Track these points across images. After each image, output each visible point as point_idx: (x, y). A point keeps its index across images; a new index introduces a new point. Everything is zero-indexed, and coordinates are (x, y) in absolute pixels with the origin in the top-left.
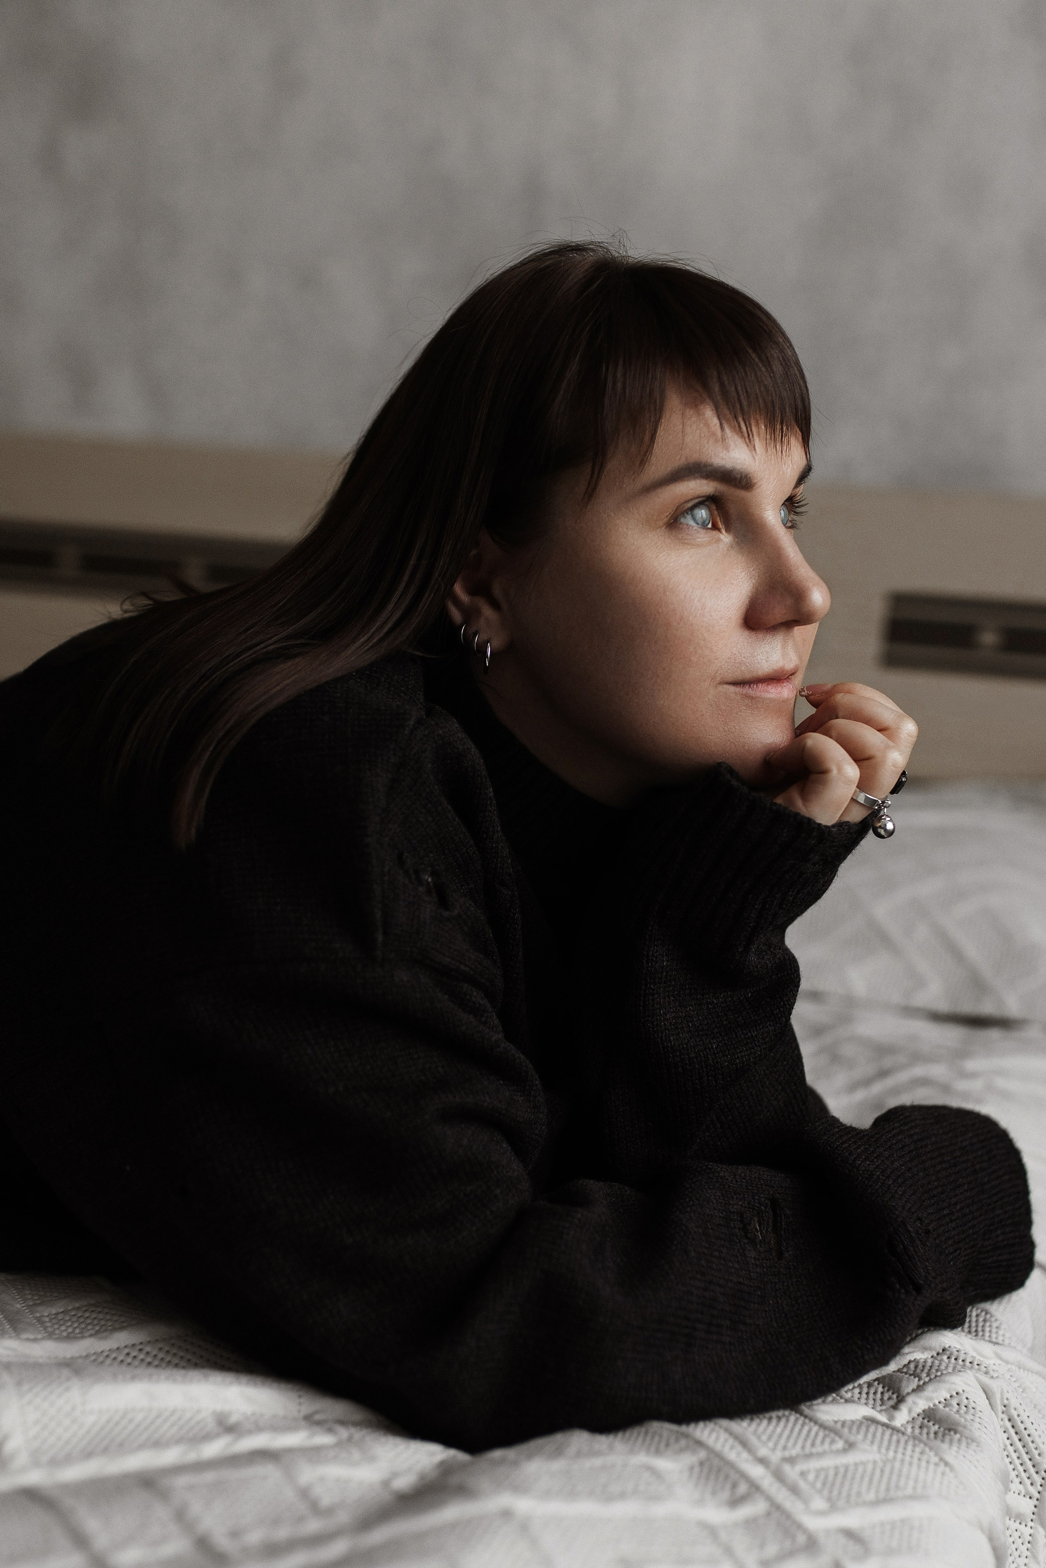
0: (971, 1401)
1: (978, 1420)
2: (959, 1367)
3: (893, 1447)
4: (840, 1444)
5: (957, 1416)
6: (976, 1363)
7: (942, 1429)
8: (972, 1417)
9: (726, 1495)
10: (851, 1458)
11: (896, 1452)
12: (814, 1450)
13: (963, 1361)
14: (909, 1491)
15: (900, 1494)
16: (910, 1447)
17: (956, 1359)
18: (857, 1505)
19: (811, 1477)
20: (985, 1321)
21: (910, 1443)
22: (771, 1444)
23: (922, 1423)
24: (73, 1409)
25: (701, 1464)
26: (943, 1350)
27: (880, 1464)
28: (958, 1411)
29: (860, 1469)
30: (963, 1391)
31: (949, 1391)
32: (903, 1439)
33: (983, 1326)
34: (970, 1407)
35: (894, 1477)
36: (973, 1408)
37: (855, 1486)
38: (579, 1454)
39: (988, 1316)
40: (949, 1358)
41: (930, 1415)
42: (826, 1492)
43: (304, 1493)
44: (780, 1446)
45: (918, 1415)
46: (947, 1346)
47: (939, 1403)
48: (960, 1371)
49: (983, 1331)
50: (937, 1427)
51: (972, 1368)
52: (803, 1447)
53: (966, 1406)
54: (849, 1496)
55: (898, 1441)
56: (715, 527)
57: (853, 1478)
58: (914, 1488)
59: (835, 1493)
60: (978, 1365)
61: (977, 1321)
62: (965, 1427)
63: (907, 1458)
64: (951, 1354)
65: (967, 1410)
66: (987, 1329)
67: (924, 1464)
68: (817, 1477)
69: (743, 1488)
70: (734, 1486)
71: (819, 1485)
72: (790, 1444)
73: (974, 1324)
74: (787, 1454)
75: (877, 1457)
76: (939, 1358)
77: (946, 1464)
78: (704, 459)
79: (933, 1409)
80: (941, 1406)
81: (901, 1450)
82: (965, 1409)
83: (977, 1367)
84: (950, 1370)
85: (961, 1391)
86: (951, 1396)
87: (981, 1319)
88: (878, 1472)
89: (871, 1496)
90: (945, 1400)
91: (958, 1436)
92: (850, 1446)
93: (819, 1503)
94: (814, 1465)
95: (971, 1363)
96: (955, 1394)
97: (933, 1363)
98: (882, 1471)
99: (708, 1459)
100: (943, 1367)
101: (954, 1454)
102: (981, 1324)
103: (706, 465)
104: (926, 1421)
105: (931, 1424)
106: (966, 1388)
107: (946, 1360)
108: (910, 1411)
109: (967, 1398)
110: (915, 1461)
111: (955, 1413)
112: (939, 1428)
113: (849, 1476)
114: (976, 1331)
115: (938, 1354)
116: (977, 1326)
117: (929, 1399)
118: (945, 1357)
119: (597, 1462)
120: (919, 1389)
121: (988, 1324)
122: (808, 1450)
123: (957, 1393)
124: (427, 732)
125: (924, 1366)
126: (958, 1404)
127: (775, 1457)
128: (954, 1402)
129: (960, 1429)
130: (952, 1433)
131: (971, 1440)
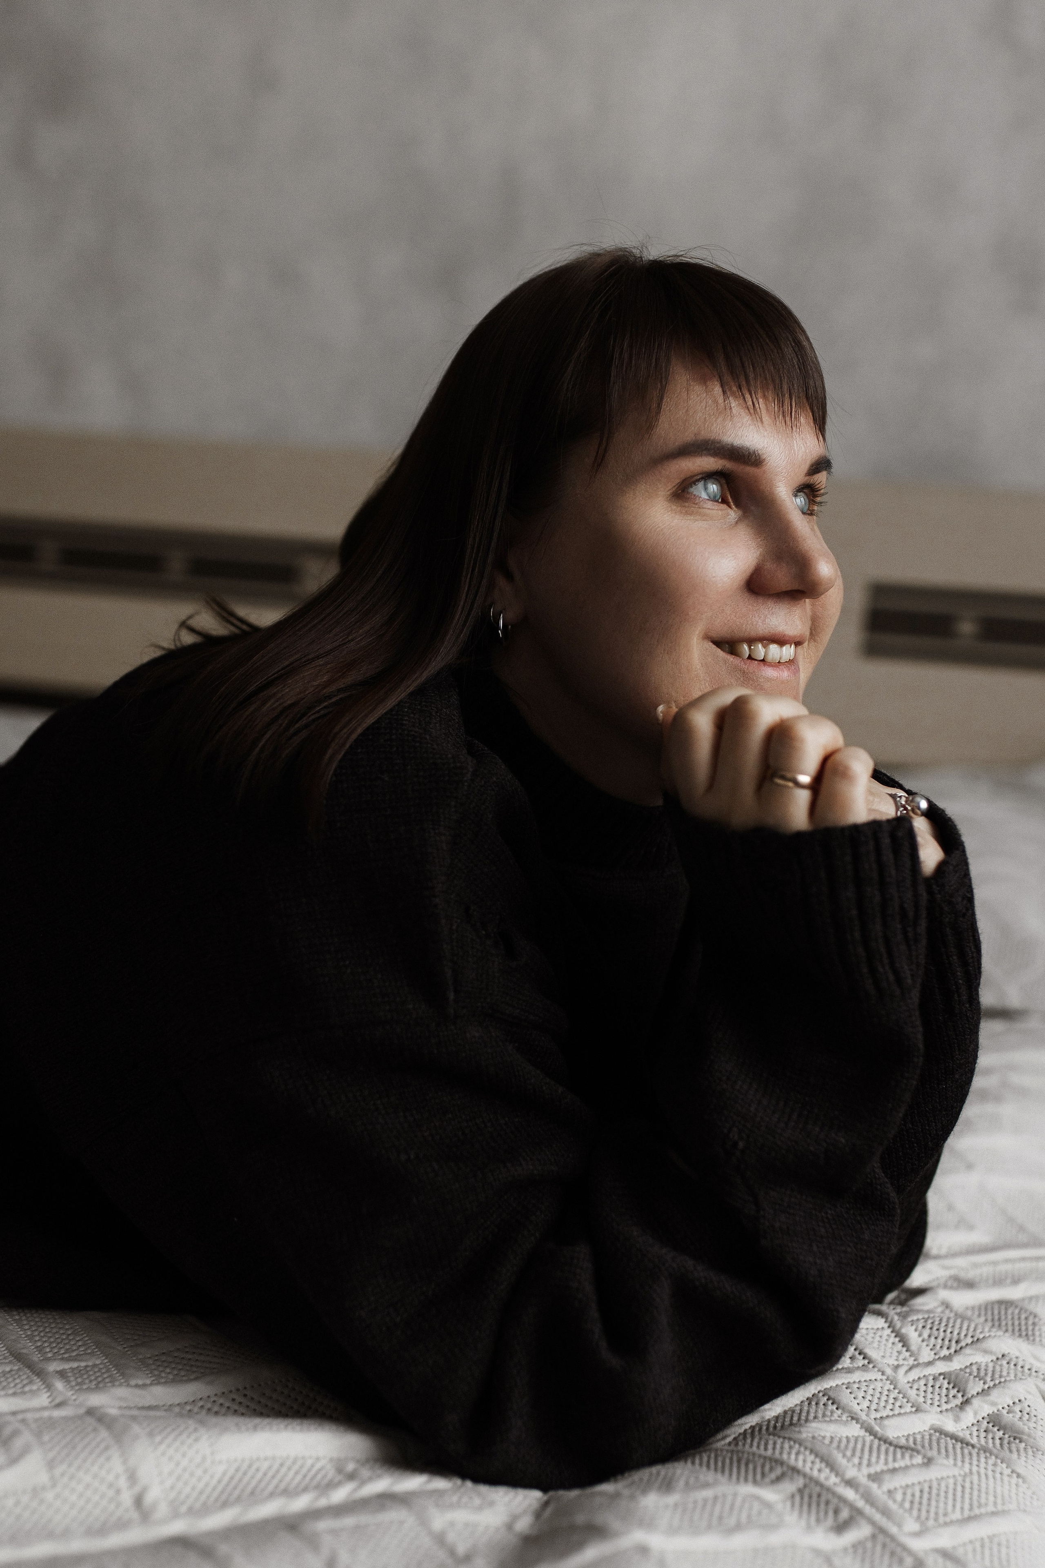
0: (1032, 1408)
1: (1040, 1428)
2: (1020, 1375)
3: (967, 1460)
4: (918, 1460)
5: (1021, 1423)
6: (1034, 1370)
7: (1007, 1436)
8: (1035, 1425)
9: (830, 1521)
10: (933, 1473)
11: (971, 1464)
12: (897, 1465)
13: (1022, 1367)
14: (991, 1508)
15: (983, 1510)
16: (983, 1460)
17: (1015, 1365)
18: (946, 1524)
19: (899, 1497)
20: (1034, 1324)
21: (982, 1455)
22: (856, 1460)
23: (987, 1427)
24: (204, 1459)
25: (801, 1491)
26: (1003, 1356)
27: (960, 1479)
28: (1021, 1418)
29: (943, 1485)
30: (1026, 1399)
31: (1012, 1397)
32: (975, 1451)
33: (1033, 1330)
34: (1032, 1415)
35: (975, 1493)
36: (1035, 1416)
37: (941, 1505)
38: (688, 1487)
39: (1037, 1320)
40: (1008, 1363)
41: (994, 1420)
42: (915, 1513)
43: (440, 1539)
44: (865, 1462)
45: (983, 1418)
46: (1006, 1353)
47: (1003, 1408)
48: (1021, 1379)
49: (1033, 1335)
50: (1001, 1432)
51: (1030, 1375)
52: (886, 1463)
53: (1028, 1414)
54: (936, 1514)
55: (970, 1454)
56: (724, 501)
57: (938, 1495)
58: (995, 1503)
59: (924, 1514)
60: (1036, 1372)
61: (1026, 1324)
62: (1029, 1435)
63: (982, 1471)
64: (1011, 1359)
65: (1029, 1418)
66: (1037, 1333)
67: (998, 1476)
68: (904, 1494)
69: (845, 1514)
70: (836, 1512)
71: (907, 1505)
72: (874, 1459)
73: (1023, 1328)
74: (872, 1470)
75: (956, 1471)
76: (999, 1363)
77: (1019, 1476)
78: (713, 436)
79: (997, 1415)
80: (1005, 1412)
81: (975, 1462)
82: (1027, 1416)
83: (1034, 1374)
84: (1012, 1377)
85: (1023, 1399)
86: (1014, 1403)
87: (1030, 1322)
88: (959, 1488)
89: (957, 1515)
90: (1008, 1406)
91: (1023, 1445)
92: (928, 1462)
93: (911, 1525)
94: (897, 1482)
95: (1029, 1369)
96: (1017, 1401)
97: (994, 1367)
98: (963, 1487)
99: (805, 1486)
100: (1004, 1374)
101: (1023, 1463)
102: (1030, 1328)
103: (714, 442)
104: (991, 1425)
105: (995, 1429)
106: (1029, 1397)
107: (1007, 1366)
108: (975, 1413)
109: (1029, 1406)
110: (990, 1473)
111: (1019, 1420)
112: (1004, 1434)
113: (934, 1491)
114: (1027, 1335)
115: (998, 1359)
116: (1027, 1329)
117: (994, 1404)
118: (1004, 1362)
119: (708, 1493)
120: (984, 1392)
121: (1037, 1328)
122: (891, 1466)
123: (1020, 1401)
124: (483, 782)
125: (986, 1370)
126: (1021, 1411)
127: (861, 1476)
128: (1017, 1409)
129: (1025, 1437)
130: (1017, 1441)
131: (1036, 1449)
